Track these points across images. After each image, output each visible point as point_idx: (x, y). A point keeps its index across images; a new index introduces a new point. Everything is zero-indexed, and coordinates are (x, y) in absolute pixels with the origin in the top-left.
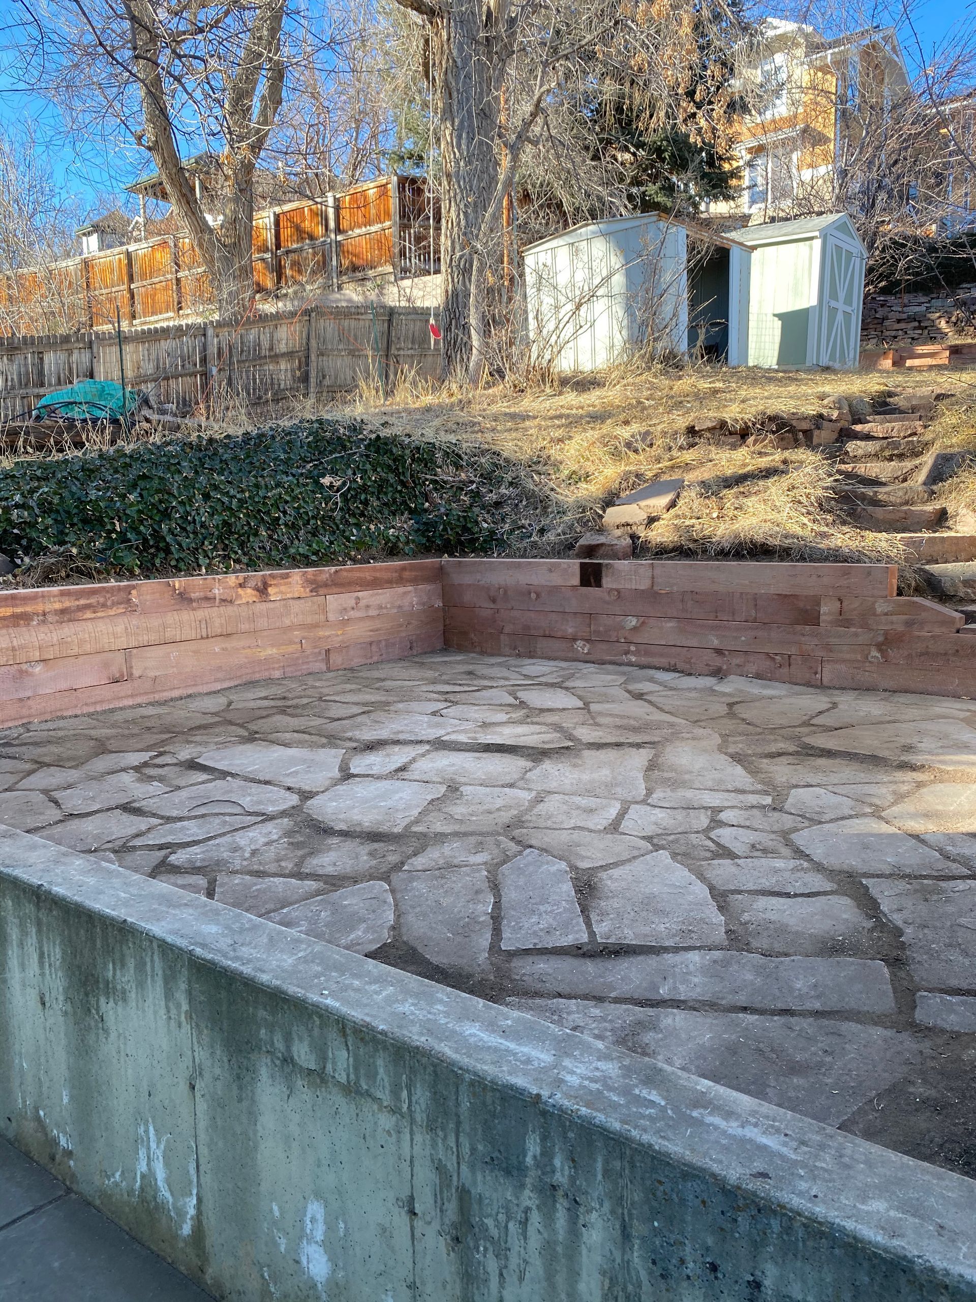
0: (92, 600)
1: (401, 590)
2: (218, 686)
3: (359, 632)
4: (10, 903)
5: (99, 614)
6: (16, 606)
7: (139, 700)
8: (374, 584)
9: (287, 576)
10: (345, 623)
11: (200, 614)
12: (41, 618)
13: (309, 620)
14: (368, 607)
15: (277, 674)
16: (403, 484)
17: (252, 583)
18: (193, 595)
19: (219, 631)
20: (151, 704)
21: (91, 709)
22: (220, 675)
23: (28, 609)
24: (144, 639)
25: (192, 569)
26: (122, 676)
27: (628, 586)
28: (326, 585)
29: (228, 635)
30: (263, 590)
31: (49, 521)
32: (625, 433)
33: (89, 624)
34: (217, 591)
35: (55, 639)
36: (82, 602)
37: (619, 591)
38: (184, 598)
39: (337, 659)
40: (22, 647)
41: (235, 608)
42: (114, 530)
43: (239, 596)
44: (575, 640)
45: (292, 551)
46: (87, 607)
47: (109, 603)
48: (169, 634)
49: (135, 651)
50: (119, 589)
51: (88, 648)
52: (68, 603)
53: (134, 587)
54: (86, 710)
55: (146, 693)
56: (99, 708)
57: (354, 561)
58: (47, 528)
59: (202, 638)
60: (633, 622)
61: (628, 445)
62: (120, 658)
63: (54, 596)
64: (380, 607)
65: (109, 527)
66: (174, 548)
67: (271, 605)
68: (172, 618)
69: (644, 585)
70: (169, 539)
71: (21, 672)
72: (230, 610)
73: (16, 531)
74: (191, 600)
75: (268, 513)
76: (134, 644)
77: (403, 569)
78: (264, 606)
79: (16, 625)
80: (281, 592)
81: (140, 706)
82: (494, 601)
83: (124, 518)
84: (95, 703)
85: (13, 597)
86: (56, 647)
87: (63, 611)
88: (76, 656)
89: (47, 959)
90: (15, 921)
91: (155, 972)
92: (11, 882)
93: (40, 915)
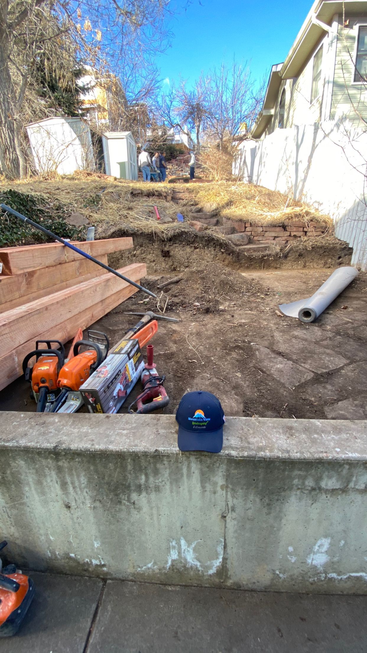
16: (28, 210)
89: (70, 485)
90: (31, 471)
91: (192, 472)
92: (22, 451)
93: (60, 463)
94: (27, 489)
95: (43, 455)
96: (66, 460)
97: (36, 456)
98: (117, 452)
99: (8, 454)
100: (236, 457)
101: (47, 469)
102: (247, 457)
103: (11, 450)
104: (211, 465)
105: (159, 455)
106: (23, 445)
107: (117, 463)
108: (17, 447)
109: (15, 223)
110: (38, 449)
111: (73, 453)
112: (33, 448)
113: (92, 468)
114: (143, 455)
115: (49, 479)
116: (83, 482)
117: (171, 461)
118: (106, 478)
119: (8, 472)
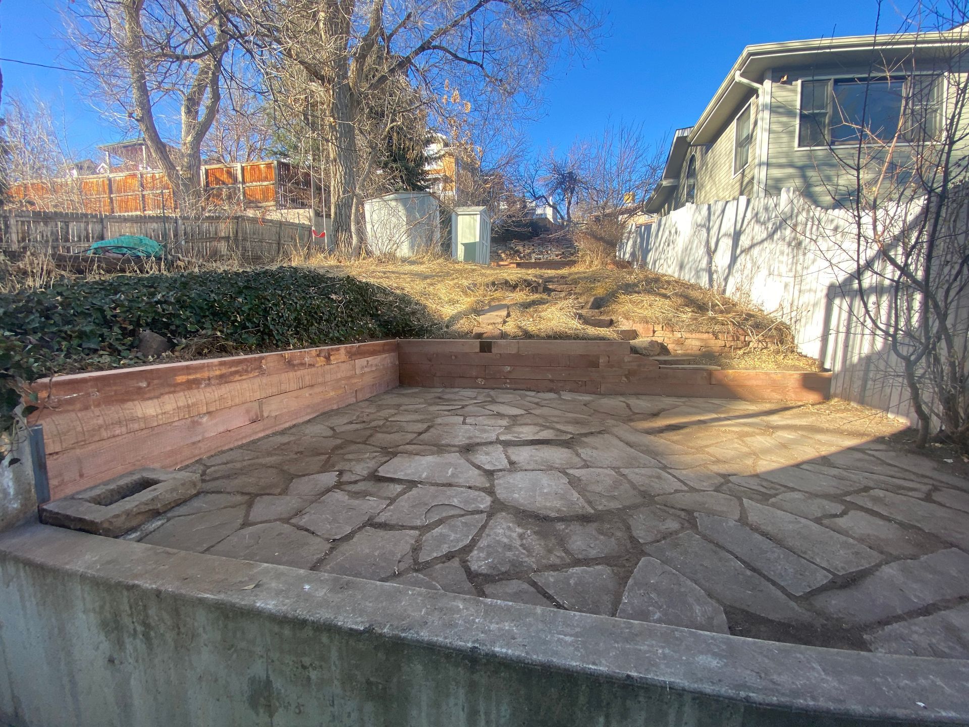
0: (239, 368)
1: (384, 356)
2: (308, 418)
3: (368, 379)
4: (419, 668)
5: (244, 377)
6: (189, 374)
7: (268, 432)
8: (373, 353)
9: (338, 350)
10: (363, 374)
11: (299, 373)
12: (207, 382)
13: (348, 375)
14: (372, 365)
15: (335, 407)
16: (365, 301)
17: (323, 354)
18: (295, 362)
19: (308, 383)
20: (274, 434)
21: (240, 443)
22: (309, 411)
23: (198, 376)
24: (269, 392)
25: (286, 345)
26: (257, 417)
27: (506, 352)
28: (355, 354)
29: (312, 386)
30: (328, 358)
31: (188, 313)
32: (465, 283)
33: (237, 384)
34: (306, 359)
35: (217, 396)
36: (233, 369)
37: (500, 354)
38: (290, 365)
39: (360, 396)
40: (194, 404)
41: (315, 369)
42: (236, 321)
43: (317, 361)
44: (477, 378)
45: (331, 335)
46: (236, 372)
47: (249, 369)
48: (283, 387)
49: (264, 400)
50: (255, 359)
51: (237, 401)
52: (224, 370)
53: (263, 358)
54: (236, 444)
55: (271, 427)
56: (244, 441)
57: (359, 341)
58: (188, 318)
59: (300, 389)
60: (509, 369)
61: (469, 288)
62: (256, 404)
63: (216, 366)
64: (376, 365)
65: (232, 318)
66: (275, 333)
67: (332, 366)
68: (284, 376)
69: (514, 351)
70: (271, 327)
71: (193, 422)
72: (313, 369)
73: (164, 320)
74: (294, 366)
75: (316, 313)
76: (265, 396)
77: (384, 345)
78: (328, 367)
79: (190, 388)
80: (336, 359)
81: (268, 436)
82: (430, 360)
83: (241, 313)
84: (242, 438)
85: (188, 367)
86: (218, 403)
87: (221, 376)
88: (230, 408)
89: (483, 717)
90: (428, 683)
91: (684, 721)
92: (424, 648)
93: (476, 677)
94: (414, 713)
95: (453, 660)
96: (485, 672)
97: (443, 660)
98: (565, 670)
99: (403, 651)
100: (760, 704)
101: (453, 683)
102: (779, 706)
103: (409, 645)
104: (718, 713)
105: (632, 685)
106: (426, 639)
107: (563, 689)
108: (418, 641)
109: (351, 316)
110: (448, 648)
111: (499, 663)
112: (440, 646)
113: (522, 692)
114: (608, 682)
115: (452, 701)
116: (503, 714)
117: (651, 698)
118: (542, 713)
119: (395, 680)
